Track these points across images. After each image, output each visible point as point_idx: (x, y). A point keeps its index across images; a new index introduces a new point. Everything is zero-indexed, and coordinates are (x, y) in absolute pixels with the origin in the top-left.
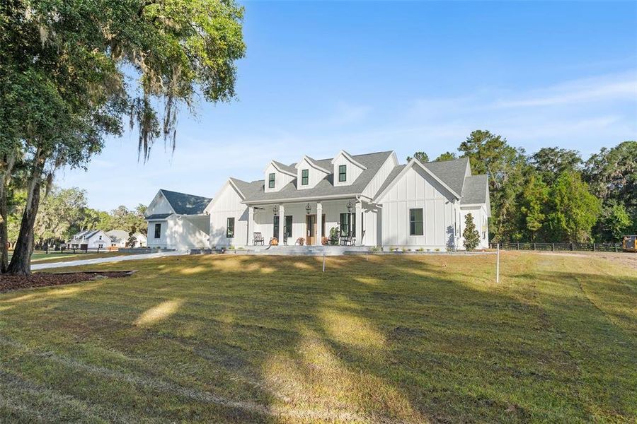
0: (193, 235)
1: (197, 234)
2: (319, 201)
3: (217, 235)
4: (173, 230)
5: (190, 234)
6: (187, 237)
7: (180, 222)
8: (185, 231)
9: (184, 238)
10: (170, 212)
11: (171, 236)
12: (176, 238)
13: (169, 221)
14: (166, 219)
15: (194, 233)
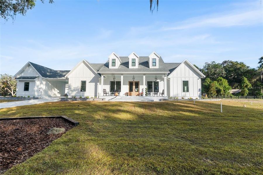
0: (51, 91)
1: (53, 90)
2: (144, 74)
3: (74, 90)
4: (39, 87)
5: (49, 90)
6: (48, 91)
7: (44, 83)
8: (46, 88)
9: (46, 92)
10: (37, 76)
11: (38, 91)
12: (41, 92)
13: (36, 81)
14: (34, 80)
15: (52, 89)
